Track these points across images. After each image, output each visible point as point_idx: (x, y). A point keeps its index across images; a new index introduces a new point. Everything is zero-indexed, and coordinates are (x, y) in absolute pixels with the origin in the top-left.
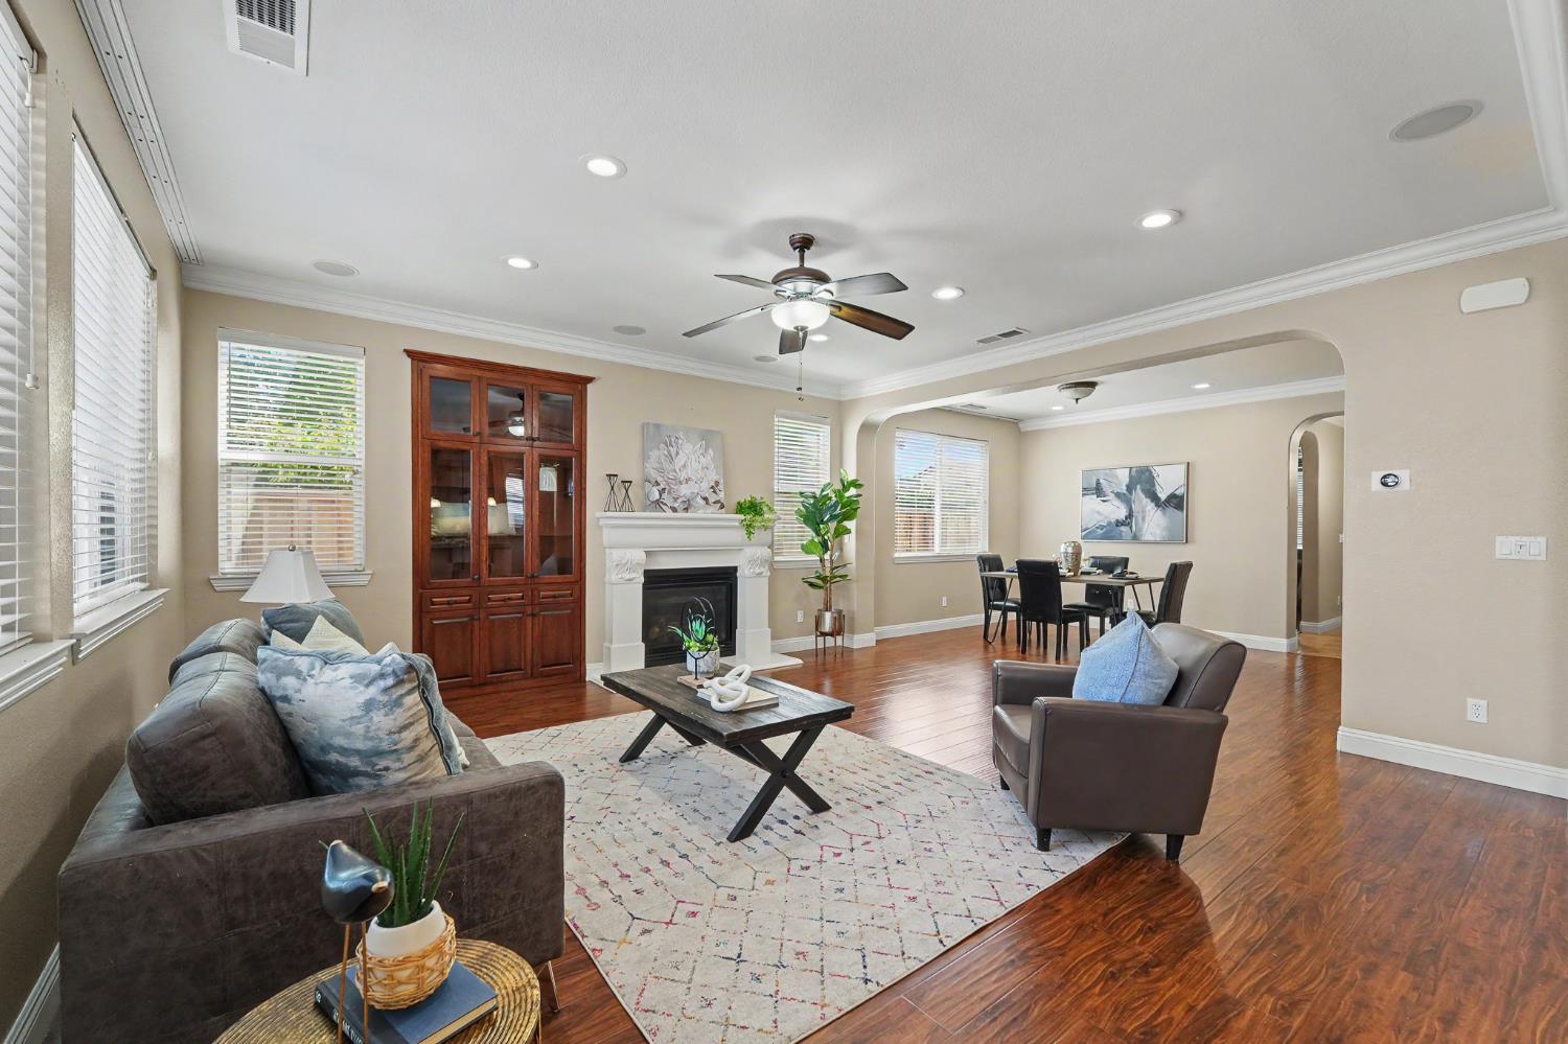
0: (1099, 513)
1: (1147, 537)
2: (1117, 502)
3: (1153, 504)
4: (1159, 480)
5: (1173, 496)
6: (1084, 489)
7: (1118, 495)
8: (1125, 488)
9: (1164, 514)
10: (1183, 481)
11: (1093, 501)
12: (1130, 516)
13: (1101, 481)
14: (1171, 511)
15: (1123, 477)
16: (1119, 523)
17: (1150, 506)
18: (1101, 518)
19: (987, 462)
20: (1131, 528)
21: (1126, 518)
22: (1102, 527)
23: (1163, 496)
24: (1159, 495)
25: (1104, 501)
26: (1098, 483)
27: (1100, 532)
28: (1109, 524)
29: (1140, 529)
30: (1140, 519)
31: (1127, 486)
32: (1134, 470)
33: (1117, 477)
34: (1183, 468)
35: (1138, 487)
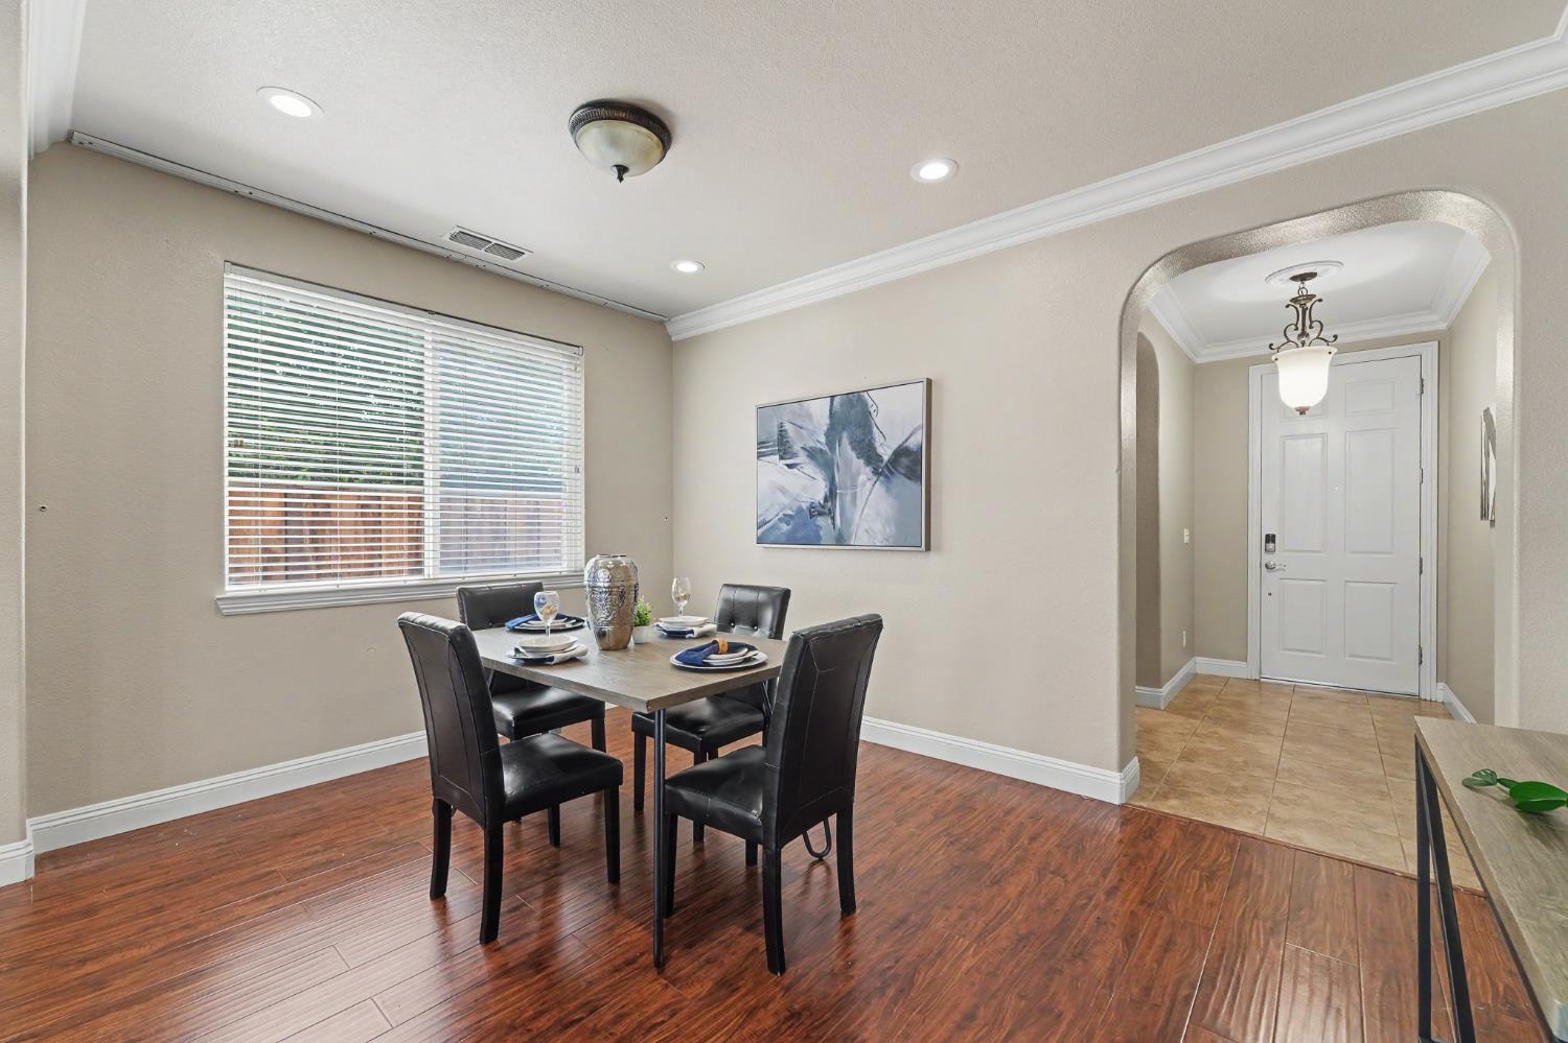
0: (783, 490)
1: (860, 537)
2: (810, 468)
3: (868, 470)
4: (878, 419)
5: (901, 452)
6: (761, 444)
7: (812, 454)
8: (823, 439)
9: (888, 490)
10: (921, 420)
11: (774, 466)
12: (831, 495)
13: (788, 426)
14: (900, 481)
15: (820, 412)
16: (815, 511)
17: (865, 474)
18: (785, 501)
19: (582, 389)
20: (833, 519)
21: (826, 500)
22: (787, 519)
23: (886, 452)
24: (880, 450)
25: (790, 466)
26: (782, 433)
27: (785, 528)
28: (800, 511)
29: (846, 521)
30: (848, 498)
31: (827, 435)
32: (837, 400)
33: (809, 416)
34: (921, 389)
35: (845, 435)
